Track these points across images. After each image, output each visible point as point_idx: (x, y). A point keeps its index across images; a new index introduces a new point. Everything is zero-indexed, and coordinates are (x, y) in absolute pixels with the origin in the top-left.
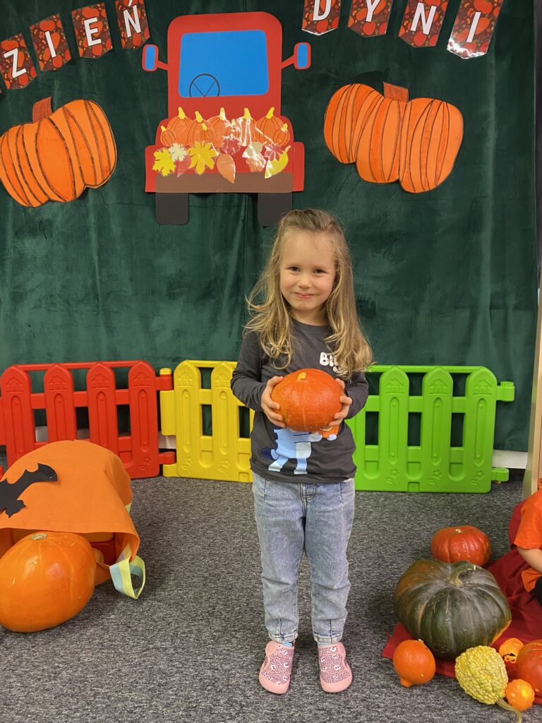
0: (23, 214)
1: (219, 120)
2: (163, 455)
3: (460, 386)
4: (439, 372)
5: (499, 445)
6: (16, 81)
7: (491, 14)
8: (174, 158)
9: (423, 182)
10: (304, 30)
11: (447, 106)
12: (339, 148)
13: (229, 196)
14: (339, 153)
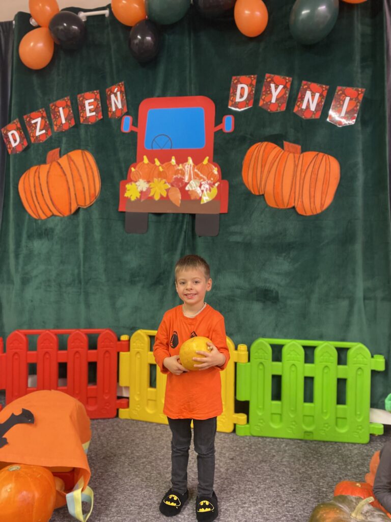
0: (34, 224)
1: (171, 164)
2: (119, 401)
3: (343, 356)
4: (326, 346)
5: (374, 405)
6: (38, 138)
7: (357, 98)
8: (139, 189)
9: (312, 208)
10: (229, 107)
11: (328, 157)
12: (253, 184)
13: (177, 215)
14: (253, 188)
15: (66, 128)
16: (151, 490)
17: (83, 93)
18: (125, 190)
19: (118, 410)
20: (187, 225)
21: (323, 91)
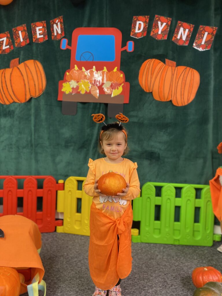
0: (1, 107)
1: (92, 71)
2: (57, 221)
4: (189, 187)
6: (4, 51)
7: (212, 33)
8: (72, 87)
9: (182, 101)
10: (131, 36)
11: (193, 70)
12: (145, 85)
13: (95, 104)
14: (145, 87)
15: (23, 45)
16: (83, 280)
17: (35, 22)
18: (62, 86)
19: (56, 227)
20: (102, 111)
21: (191, 28)
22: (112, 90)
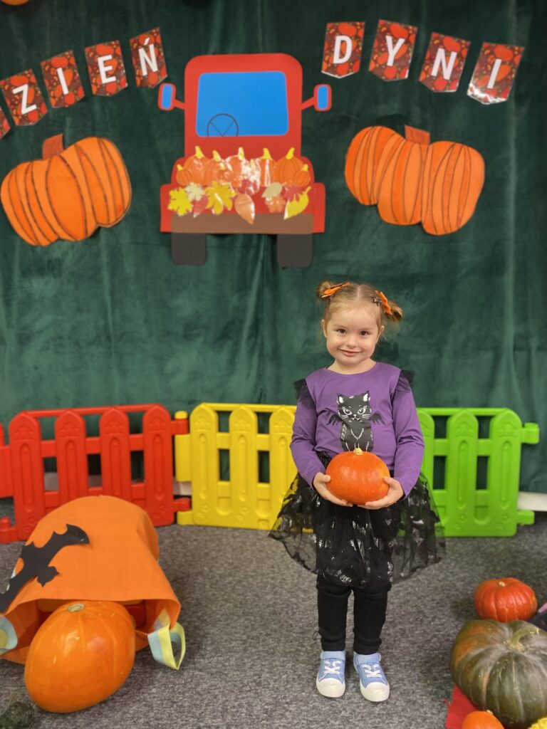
0: (31, 253)
1: (237, 160)
2: (177, 502)
3: (484, 427)
4: (464, 415)
5: (524, 487)
6: (25, 118)
7: (512, 62)
8: (191, 198)
9: (445, 224)
10: (323, 72)
11: (468, 150)
12: (360, 189)
13: (248, 237)
14: (361, 194)
15: (71, 101)
17: (93, 45)
18: (168, 198)
19: (175, 514)
20: (264, 251)
21: (462, 49)
22: (284, 202)
